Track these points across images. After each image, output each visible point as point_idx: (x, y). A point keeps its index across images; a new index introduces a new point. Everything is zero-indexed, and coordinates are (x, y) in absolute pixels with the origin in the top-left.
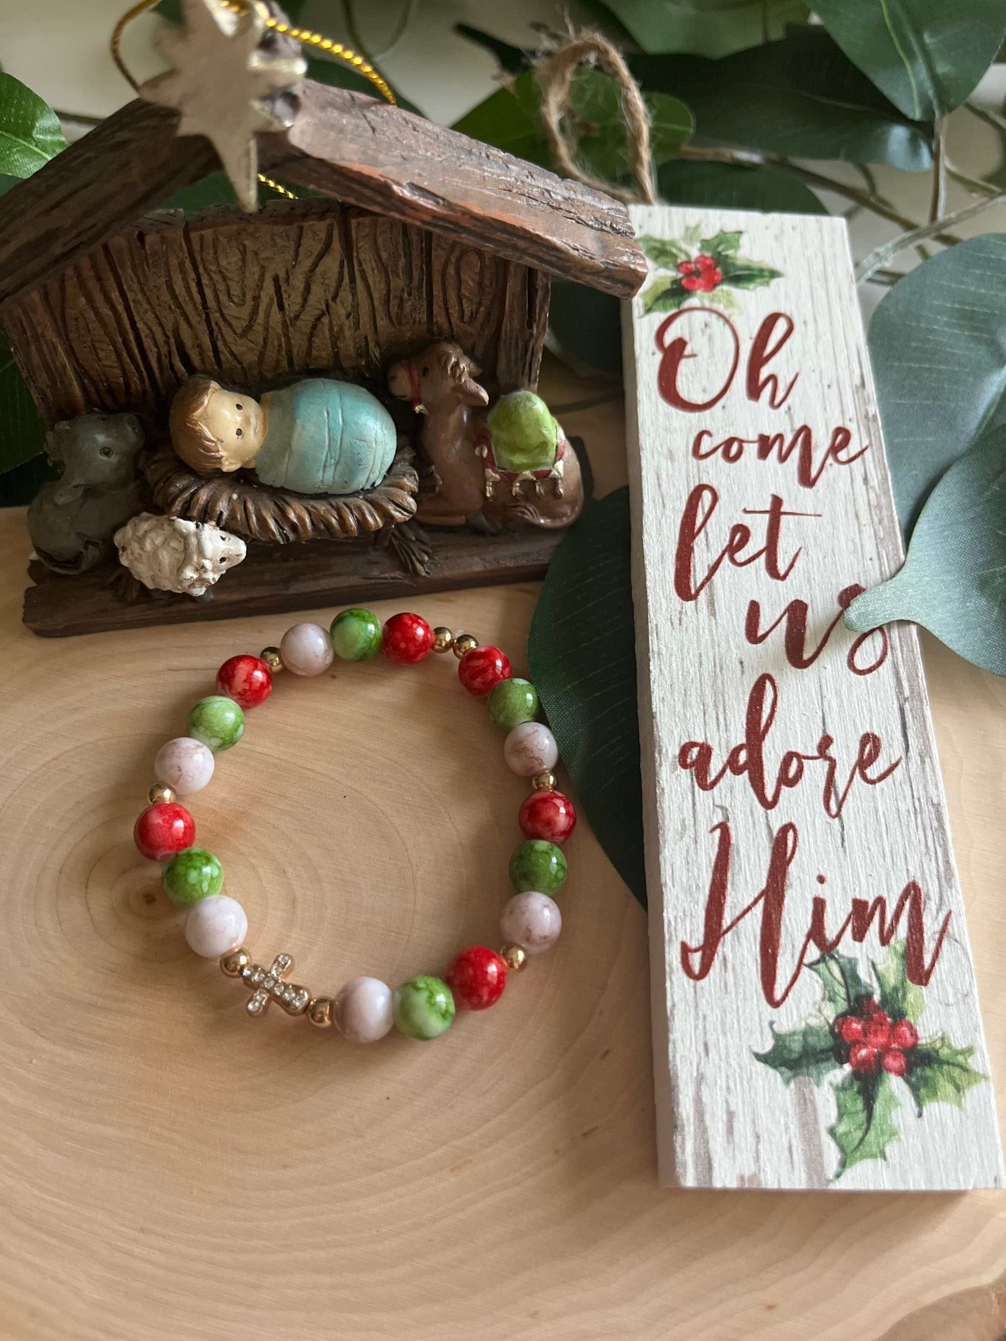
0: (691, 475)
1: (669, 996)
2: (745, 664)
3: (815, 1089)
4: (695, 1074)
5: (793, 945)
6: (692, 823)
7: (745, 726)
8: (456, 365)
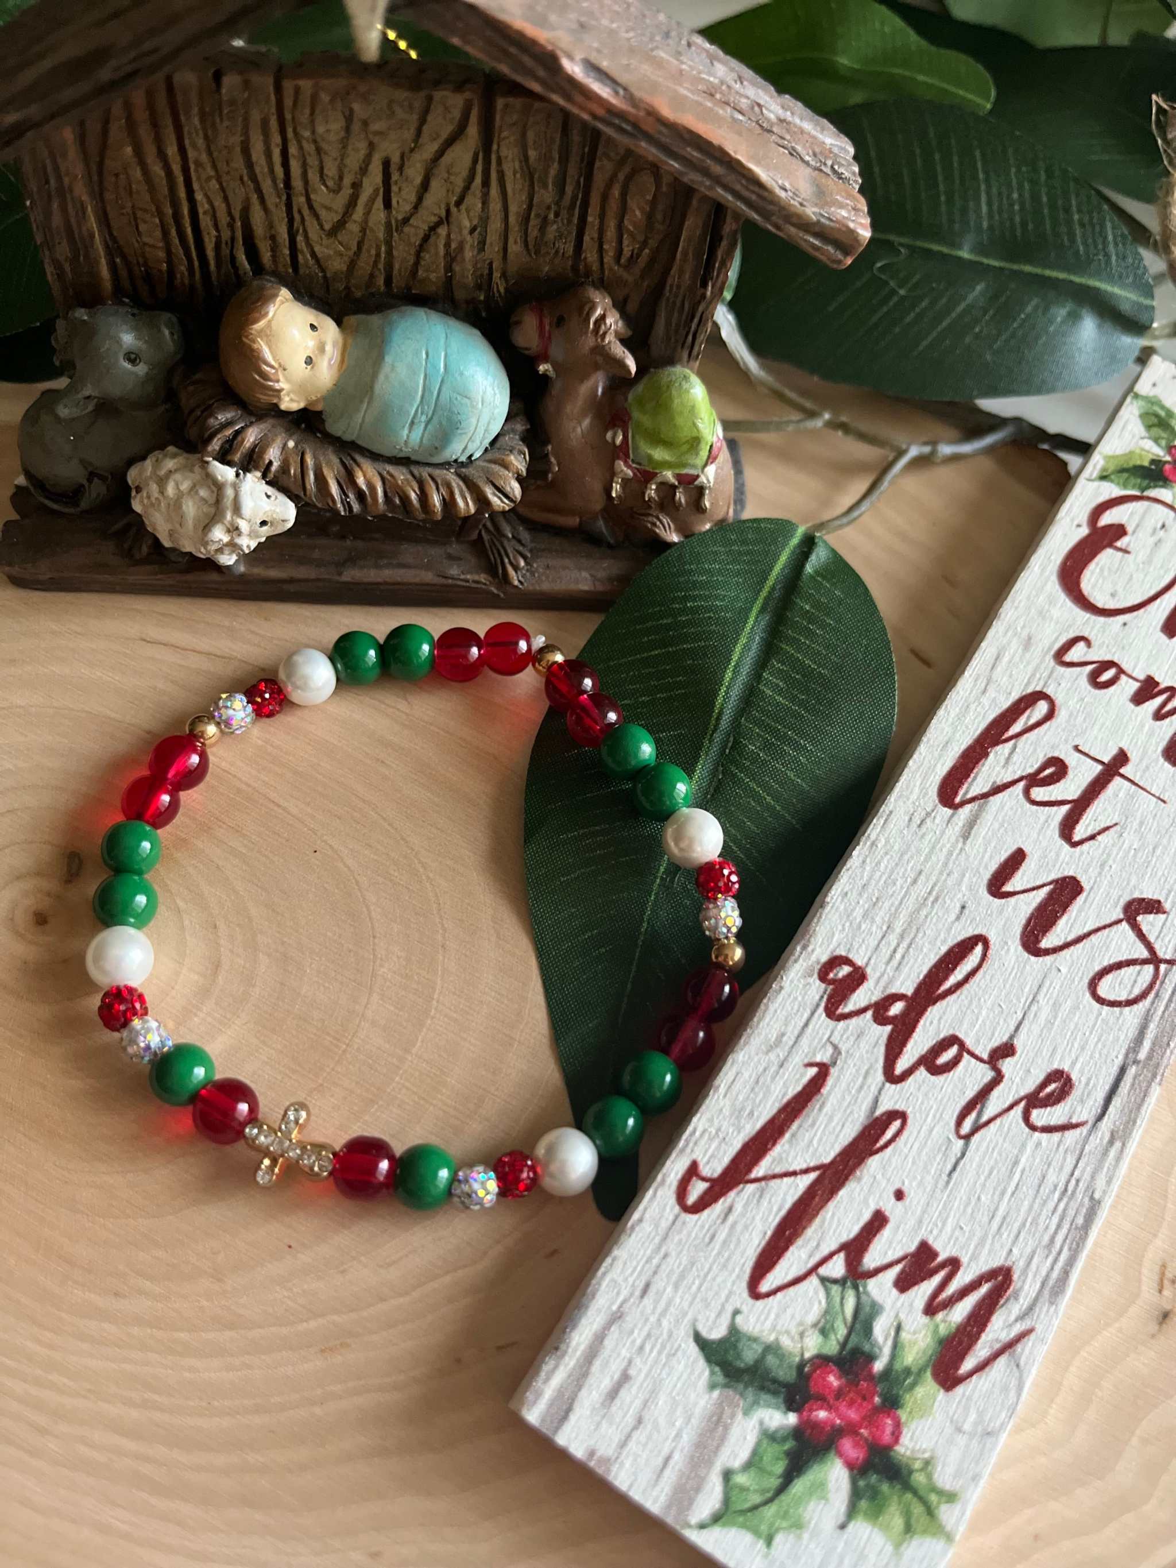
0: (1038, 676)
1: (641, 1207)
2: (966, 911)
3: (740, 1415)
4: (614, 1308)
5: (818, 1245)
6: (791, 1043)
7: (921, 977)
8: (603, 318)
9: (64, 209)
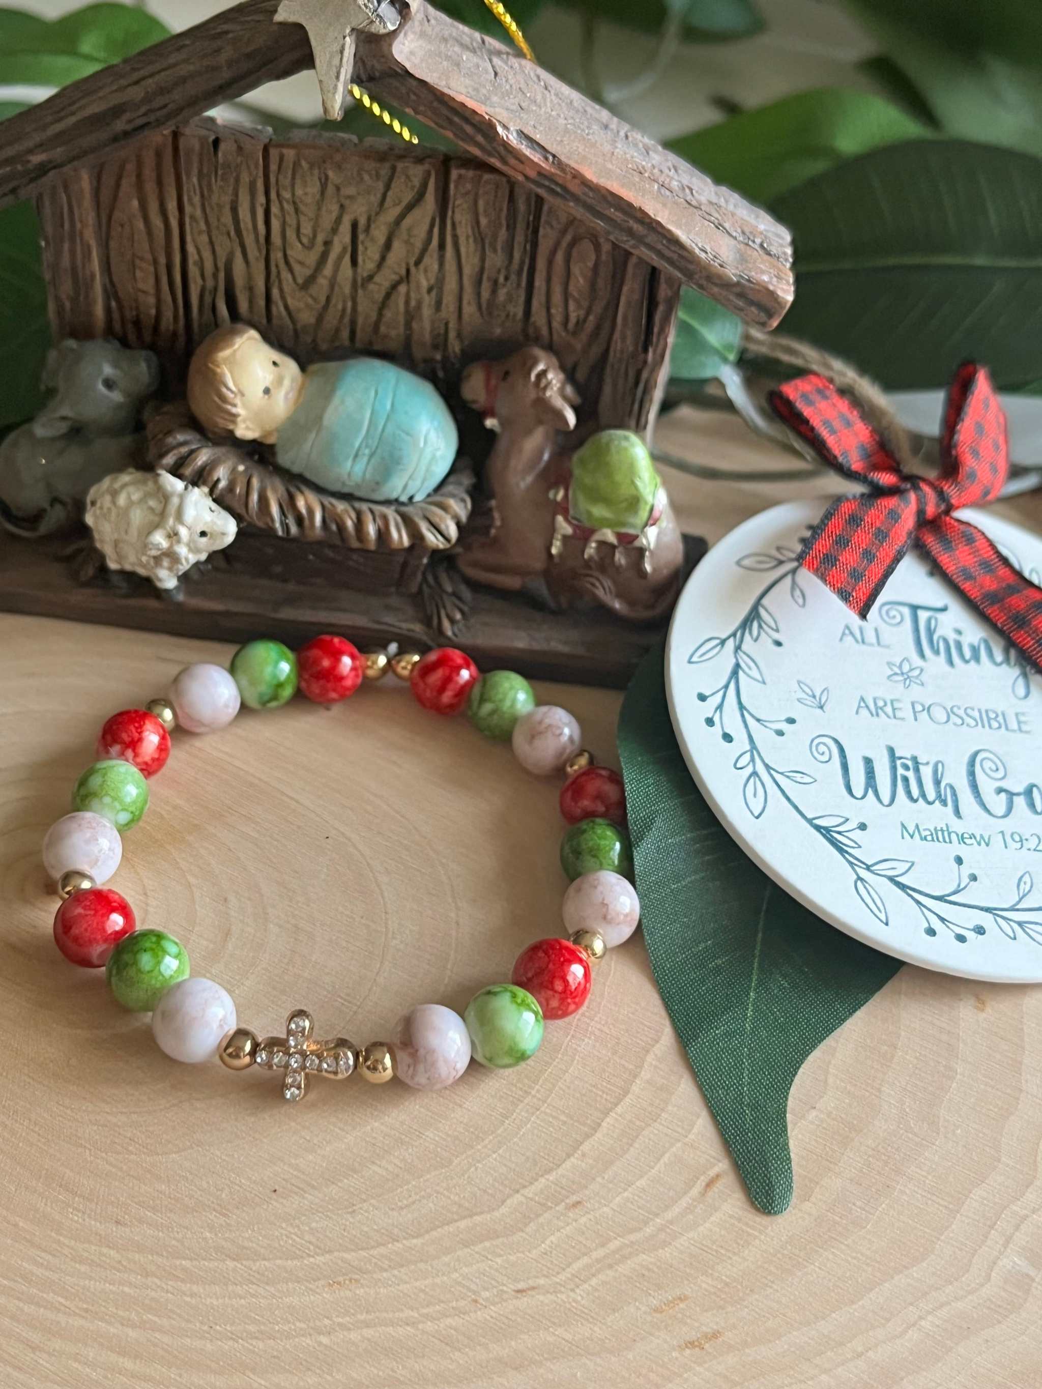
8: (543, 373)
9: (73, 252)
